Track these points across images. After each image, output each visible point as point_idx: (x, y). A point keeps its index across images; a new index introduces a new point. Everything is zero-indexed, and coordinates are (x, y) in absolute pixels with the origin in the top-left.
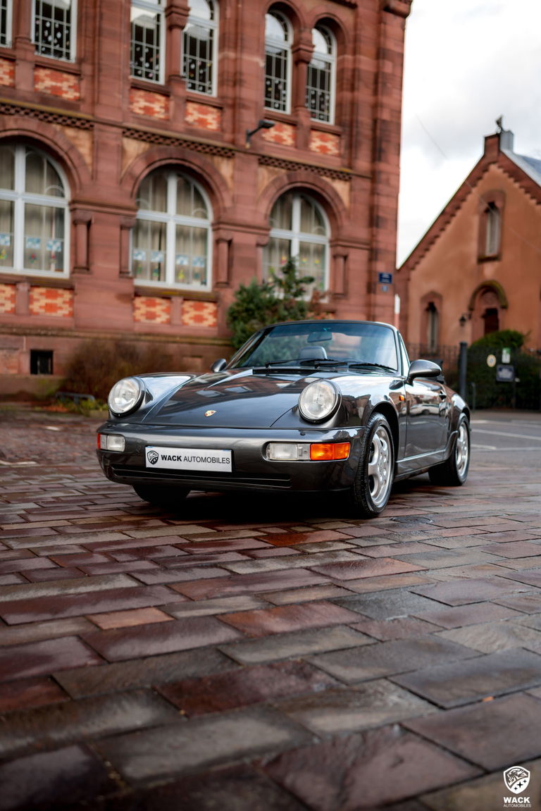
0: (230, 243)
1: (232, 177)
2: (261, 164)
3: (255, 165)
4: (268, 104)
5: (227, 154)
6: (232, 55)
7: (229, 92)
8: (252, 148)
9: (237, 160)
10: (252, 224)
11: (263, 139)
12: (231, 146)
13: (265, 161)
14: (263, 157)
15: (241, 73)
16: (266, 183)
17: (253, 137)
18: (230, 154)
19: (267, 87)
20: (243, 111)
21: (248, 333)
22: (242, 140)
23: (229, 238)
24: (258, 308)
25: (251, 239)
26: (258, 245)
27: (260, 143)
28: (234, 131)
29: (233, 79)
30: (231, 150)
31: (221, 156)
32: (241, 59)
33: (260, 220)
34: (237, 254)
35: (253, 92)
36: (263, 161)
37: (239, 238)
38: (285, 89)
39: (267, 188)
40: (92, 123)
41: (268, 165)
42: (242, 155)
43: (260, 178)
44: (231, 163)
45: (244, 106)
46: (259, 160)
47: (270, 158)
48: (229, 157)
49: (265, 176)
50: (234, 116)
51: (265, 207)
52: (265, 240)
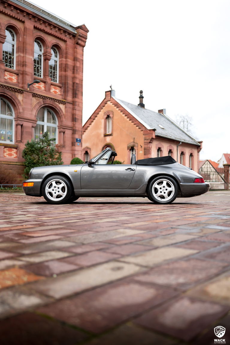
0: (22, 126)
1: (22, 101)
2: (33, 96)
3: (31, 97)
4: (35, 74)
5: (21, 92)
6: (22, 55)
7: (21, 68)
8: (30, 90)
9: (24, 94)
10: (30, 119)
11: (33, 87)
12: (22, 89)
13: (35, 95)
14: (34, 94)
15: (25, 62)
16: (35, 103)
17: (30, 86)
18: (22, 92)
19: (35, 68)
20: (27, 76)
21: (32, 160)
22: (26, 87)
23: (22, 124)
24: (36, 150)
25: (30, 125)
26: (33, 127)
27: (33, 88)
28: (23, 84)
29: (22, 64)
30: (22, 90)
32: (25, 57)
33: (33, 118)
34: (25, 130)
35: (30, 69)
36: (34, 95)
37: (25, 124)
38: (41, 69)
39: (36, 105)
41: (36, 97)
42: (26, 92)
43: (33, 102)
44: (22, 95)
45: (27, 74)
46: (33, 95)
47: (37, 94)
48: (21, 93)
49: (35, 101)
50: (23, 78)
51: (34, 112)
52: (35, 125)
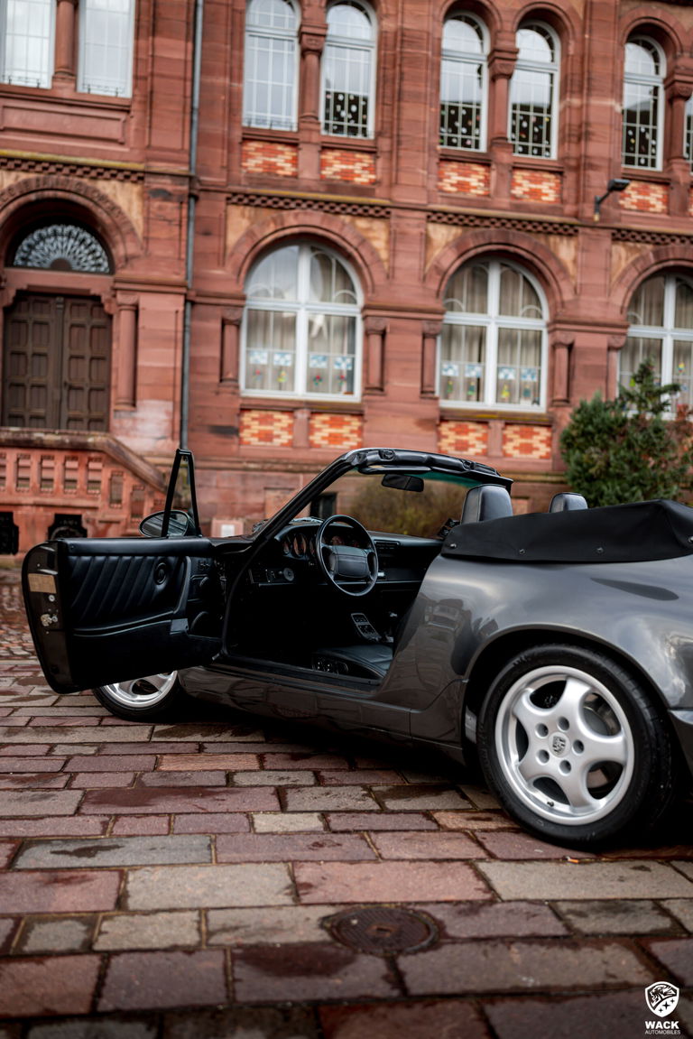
0: (570, 347)
1: (575, 261)
2: (615, 240)
3: (607, 242)
4: (630, 161)
5: (567, 231)
6: (576, 102)
7: (573, 151)
8: (601, 220)
9: (581, 238)
10: (602, 320)
11: (621, 207)
12: (573, 221)
13: (621, 235)
14: (619, 230)
15: (588, 124)
16: (624, 264)
17: (604, 206)
18: (571, 231)
19: (629, 137)
20: (591, 173)
21: (585, 465)
22: (588, 211)
23: (569, 341)
24: (599, 431)
25: (601, 341)
26: (610, 348)
27: (615, 212)
28: (577, 202)
29: (578, 133)
30: (572, 226)
31: (560, 234)
32: (588, 105)
33: (614, 315)
34: (580, 362)
35: (606, 146)
36: (619, 236)
37: (582, 340)
38: (654, 137)
39: (625, 272)
40: (388, 210)
41: (628, 240)
42: (588, 231)
43: (615, 259)
44: (573, 243)
45: (592, 167)
46: (613, 234)
47: (629, 231)
48: (570, 235)
49: (622, 255)
50: (578, 181)
51: (620, 297)
52: (621, 341)
